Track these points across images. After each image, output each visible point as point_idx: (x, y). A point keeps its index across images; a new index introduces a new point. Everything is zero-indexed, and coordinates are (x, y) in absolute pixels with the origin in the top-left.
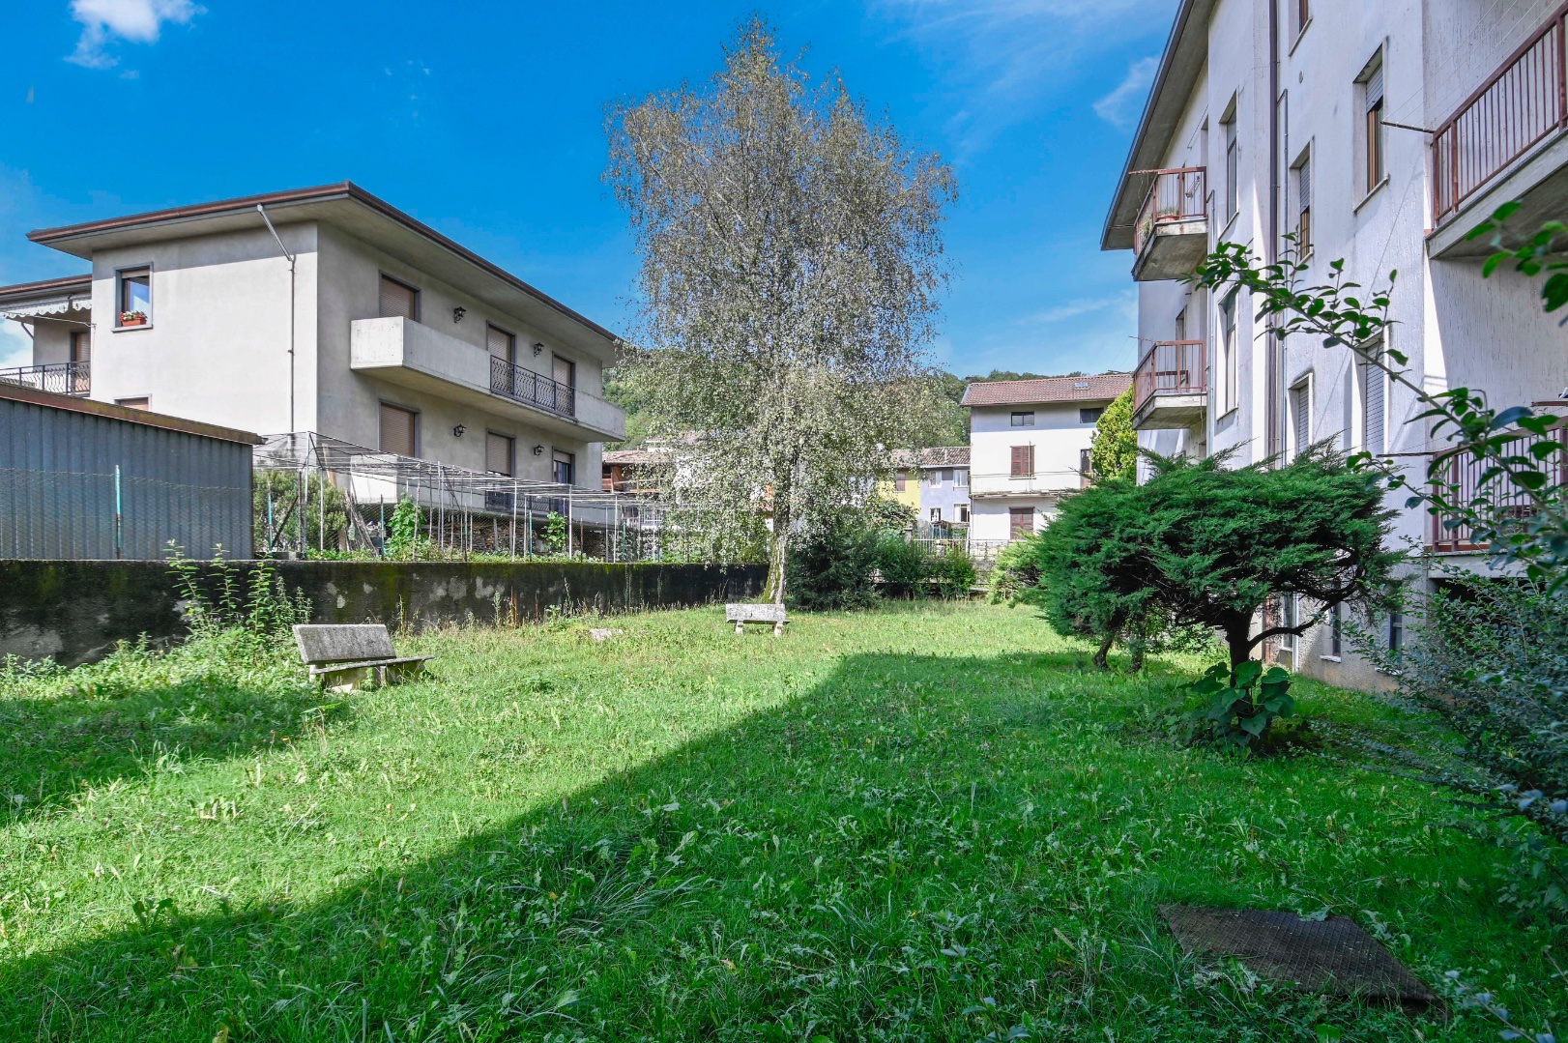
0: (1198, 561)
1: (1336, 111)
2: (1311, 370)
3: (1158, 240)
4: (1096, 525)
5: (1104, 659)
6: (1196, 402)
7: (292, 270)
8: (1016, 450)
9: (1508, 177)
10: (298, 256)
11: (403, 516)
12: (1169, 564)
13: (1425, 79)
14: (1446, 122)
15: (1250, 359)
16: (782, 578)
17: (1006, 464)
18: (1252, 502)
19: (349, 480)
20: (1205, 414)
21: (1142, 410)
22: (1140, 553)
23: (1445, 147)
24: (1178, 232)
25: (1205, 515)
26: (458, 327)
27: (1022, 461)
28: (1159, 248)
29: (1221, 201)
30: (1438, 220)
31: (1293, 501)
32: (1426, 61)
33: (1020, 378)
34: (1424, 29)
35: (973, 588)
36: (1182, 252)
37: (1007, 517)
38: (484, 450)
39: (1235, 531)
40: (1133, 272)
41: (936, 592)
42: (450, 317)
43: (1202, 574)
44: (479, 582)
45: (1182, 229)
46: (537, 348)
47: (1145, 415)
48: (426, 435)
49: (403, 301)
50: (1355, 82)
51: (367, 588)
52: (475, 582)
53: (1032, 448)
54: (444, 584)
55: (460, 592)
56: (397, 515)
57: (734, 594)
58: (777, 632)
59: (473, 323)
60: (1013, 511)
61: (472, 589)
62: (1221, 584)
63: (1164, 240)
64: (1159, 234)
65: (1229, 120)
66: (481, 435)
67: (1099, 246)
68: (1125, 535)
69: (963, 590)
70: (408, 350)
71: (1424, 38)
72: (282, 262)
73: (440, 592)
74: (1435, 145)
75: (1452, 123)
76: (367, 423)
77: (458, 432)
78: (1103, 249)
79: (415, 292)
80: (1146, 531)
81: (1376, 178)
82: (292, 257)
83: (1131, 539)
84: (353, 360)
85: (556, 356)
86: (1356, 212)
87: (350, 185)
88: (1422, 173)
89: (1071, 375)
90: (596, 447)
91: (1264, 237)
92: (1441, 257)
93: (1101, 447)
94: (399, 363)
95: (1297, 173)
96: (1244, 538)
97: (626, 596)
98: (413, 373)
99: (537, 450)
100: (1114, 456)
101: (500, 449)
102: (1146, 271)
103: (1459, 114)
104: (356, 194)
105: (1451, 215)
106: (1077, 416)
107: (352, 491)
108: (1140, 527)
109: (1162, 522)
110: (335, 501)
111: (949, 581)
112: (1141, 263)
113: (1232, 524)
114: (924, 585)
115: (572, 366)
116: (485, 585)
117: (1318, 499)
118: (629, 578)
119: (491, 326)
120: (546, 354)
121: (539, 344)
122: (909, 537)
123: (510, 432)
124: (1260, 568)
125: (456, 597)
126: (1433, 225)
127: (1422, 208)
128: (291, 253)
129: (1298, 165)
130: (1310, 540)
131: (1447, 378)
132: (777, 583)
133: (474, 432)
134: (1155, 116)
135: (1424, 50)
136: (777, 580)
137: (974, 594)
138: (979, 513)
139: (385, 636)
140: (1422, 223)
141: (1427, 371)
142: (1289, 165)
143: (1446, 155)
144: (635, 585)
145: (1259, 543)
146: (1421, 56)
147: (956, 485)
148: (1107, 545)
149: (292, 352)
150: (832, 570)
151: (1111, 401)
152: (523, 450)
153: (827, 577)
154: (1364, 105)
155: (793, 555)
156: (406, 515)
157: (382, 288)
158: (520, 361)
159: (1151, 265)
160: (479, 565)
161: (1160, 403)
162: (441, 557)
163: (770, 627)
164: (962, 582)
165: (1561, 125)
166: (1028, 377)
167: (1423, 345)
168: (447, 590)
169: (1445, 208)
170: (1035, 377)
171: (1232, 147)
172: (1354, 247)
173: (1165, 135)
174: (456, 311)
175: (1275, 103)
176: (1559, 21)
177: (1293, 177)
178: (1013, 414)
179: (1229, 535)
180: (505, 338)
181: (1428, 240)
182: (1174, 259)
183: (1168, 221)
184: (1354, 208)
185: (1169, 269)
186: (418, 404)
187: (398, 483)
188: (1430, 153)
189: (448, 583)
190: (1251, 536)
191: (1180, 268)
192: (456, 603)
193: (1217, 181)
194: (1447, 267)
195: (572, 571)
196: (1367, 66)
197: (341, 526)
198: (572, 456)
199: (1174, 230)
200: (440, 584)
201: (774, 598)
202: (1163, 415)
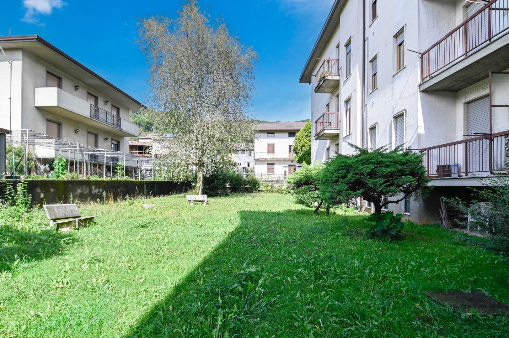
0: (379, 181)
1: (386, 45)
2: (377, 123)
3: (325, 81)
4: (344, 169)
5: (317, 212)
6: (336, 132)
7: (11, 67)
8: (269, 145)
9: (448, 69)
10: (13, 62)
11: (59, 163)
12: (370, 182)
13: (419, 38)
14: (426, 51)
15: (356, 119)
16: (201, 185)
17: (266, 149)
18: (394, 163)
19: (34, 148)
20: (339, 135)
21: (319, 133)
22: (359, 179)
23: (425, 59)
24: (331, 79)
25: (380, 167)
26: (76, 92)
27: (271, 148)
28: (325, 83)
29: (344, 70)
30: (422, 80)
31: (405, 162)
32: (419, 33)
33: (261, 122)
34: (419, 23)
35: (258, 189)
36: (331, 85)
37: (266, 166)
38: (86, 139)
39: (390, 172)
40: (315, 90)
41: (247, 191)
42: (73, 89)
43: (381, 185)
44: (93, 187)
45: (332, 78)
46: (106, 102)
47: (320, 135)
48: (64, 132)
49: (55, 81)
50: (394, 37)
51: (52, 190)
52: (92, 188)
53: (274, 144)
54: (81, 188)
55: (86, 191)
56: (56, 162)
57: (179, 191)
58: (205, 204)
59: (82, 92)
60: (268, 164)
61: (91, 190)
62: (386, 188)
63: (327, 81)
64: (325, 79)
65: (348, 45)
66: (85, 133)
67: (299, 82)
68: (355, 172)
69: (256, 189)
70: (59, 100)
71: (419, 25)
72: (6, 64)
73: (79, 191)
74: (422, 58)
75: (428, 51)
76: (41, 127)
77: (76, 131)
78: (300, 82)
79: (60, 79)
80: (362, 171)
81: (400, 66)
82: (11, 62)
83: (356, 174)
84: (36, 103)
85: (113, 106)
86: (393, 76)
87: (38, 36)
88: (418, 66)
89: (276, 122)
90: (127, 139)
91: (360, 82)
92: (423, 91)
93: (296, 145)
94: (56, 105)
95: (371, 63)
96: (392, 173)
97: (144, 192)
98: (61, 109)
99: (106, 139)
100: (300, 148)
101: (92, 138)
102: (319, 90)
103: (431, 49)
104: (39, 40)
105: (427, 79)
106: (287, 134)
107: (35, 153)
108: (360, 170)
109: (368, 168)
110: (30, 157)
111: (251, 187)
112: (318, 87)
113: (389, 170)
114: (243, 188)
115: (118, 110)
116: (95, 189)
117: (411, 162)
118: (145, 186)
119: (89, 93)
120: (109, 104)
121: (107, 101)
122: (237, 172)
123: (96, 132)
124: (396, 183)
125: (85, 193)
126: (421, 81)
127: (417, 76)
128: (11, 60)
129: (372, 61)
130: (409, 174)
131: (424, 127)
132: (200, 187)
133: (82, 132)
134: (321, 42)
135: (419, 29)
136: (200, 186)
137: (259, 191)
138: (257, 165)
139: (76, 209)
140: (417, 80)
141: (419, 125)
142: (369, 60)
143: (425, 62)
144: (147, 188)
145: (396, 175)
146: (418, 30)
147: (246, 156)
148: (349, 176)
149: (10, 98)
150: (215, 183)
151: (298, 130)
152: (101, 139)
153: (214, 185)
154: (396, 44)
155: (205, 178)
156: (60, 162)
157: (47, 77)
158: (99, 106)
159: (321, 88)
160: (93, 181)
161: (326, 131)
162: (78, 178)
163: (202, 202)
164: (255, 187)
165: (466, 54)
166: (263, 122)
167: (417, 117)
168: (82, 190)
169: (425, 77)
170: (266, 122)
171: (349, 53)
172: (393, 87)
173: (322, 48)
174: (76, 87)
175: (364, 41)
176: (465, 24)
177: (370, 64)
178: (268, 133)
179: (388, 173)
180: (94, 98)
181: (419, 86)
182: (328, 87)
183: (327, 75)
184: (393, 75)
185: (326, 90)
186: (61, 121)
187: (55, 150)
188: (420, 60)
189: (82, 188)
190: (394, 173)
191: (329, 90)
192: (85, 195)
193: (343, 63)
194: (424, 94)
195: (126, 183)
196: (398, 32)
197: (32, 166)
198: (118, 142)
199: (330, 78)
200: (79, 188)
201: (198, 192)
202: (325, 135)
